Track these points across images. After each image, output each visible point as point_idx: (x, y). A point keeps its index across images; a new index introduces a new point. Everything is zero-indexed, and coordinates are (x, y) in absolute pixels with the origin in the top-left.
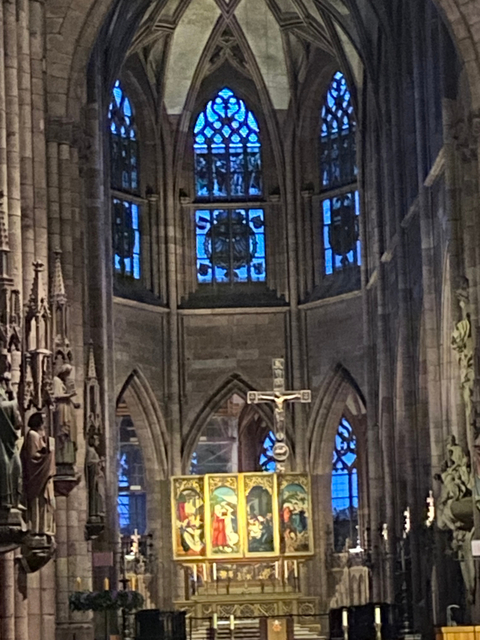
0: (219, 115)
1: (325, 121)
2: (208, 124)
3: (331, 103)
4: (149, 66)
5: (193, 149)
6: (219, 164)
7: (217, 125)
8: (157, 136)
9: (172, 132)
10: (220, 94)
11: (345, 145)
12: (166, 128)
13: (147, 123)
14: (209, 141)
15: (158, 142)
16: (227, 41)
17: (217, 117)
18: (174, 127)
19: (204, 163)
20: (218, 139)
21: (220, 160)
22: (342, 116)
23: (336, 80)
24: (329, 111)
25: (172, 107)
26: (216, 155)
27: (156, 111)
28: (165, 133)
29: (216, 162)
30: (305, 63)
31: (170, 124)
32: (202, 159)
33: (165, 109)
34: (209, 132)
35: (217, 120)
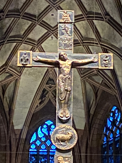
0: (45, 134)
1: (106, 135)
2: (38, 138)
3: (109, 124)
4: (5, 99)
5: (29, 151)
6: (43, 160)
7: (43, 139)
8: (8, 141)
9: (16, 139)
10: (46, 123)
11: (117, 146)
12: (13, 137)
13: (2, 133)
14: (38, 148)
15: (8, 144)
16: (50, 87)
17: (43, 135)
18: (18, 137)
19: (34, 159)
20: (43, 147)
21: (44, 158)
22: (116, 131)
23: (112, 112)
24: (108, 129)
25: (17, 125)
26: (41, 155)
27: (8, 127)
28: (12, 140)
29: (41, 160)
30: (94, 102)
31: (16, 135)
32: (33, 157)
33: (13, 126)
34: (38, 143)
35: (43, 137)
